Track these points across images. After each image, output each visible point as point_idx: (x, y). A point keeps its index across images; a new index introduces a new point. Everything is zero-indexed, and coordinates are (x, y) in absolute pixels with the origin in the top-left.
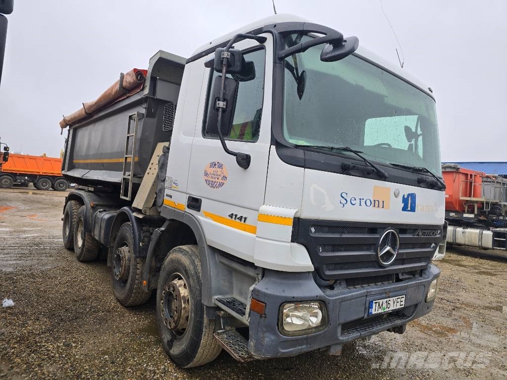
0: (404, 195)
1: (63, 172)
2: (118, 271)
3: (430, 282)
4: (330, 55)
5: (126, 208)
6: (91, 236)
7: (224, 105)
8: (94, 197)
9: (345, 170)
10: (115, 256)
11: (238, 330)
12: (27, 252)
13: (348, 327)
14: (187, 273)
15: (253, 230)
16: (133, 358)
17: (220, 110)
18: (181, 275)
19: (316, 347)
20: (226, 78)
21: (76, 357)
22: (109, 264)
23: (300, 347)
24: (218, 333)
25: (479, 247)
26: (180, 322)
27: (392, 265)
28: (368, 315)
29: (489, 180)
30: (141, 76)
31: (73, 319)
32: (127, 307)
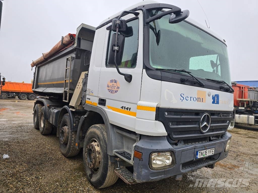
0: (213, 95)
1: (33, 90)
2: (62, 139)
3: (227, 141)
4: (174, 20)
5: (66, 106)
6: (48, 122)
7: (117, 48)
8: (49, 101)
9: (183, 82)
10: (61, 131)
11: (127, 168)
12: (15, 130)
13: (185, 165)
14: (99, 139)
15: (134, 114)
16: (72, 184)
17: (116, 51)
18: (96, 140)
19: (169, 176)
20: (118, 34)
21: (42, 184)
22: (57, 136)
23: (161, 176)
24: (117, 170)
25: (247, 124)
26: (96, 164)
27: (207, 132)
28: (196, 159)
29: (251, 90)
30: (72, 37)
31: (40, 164)
32: (67, 158)
